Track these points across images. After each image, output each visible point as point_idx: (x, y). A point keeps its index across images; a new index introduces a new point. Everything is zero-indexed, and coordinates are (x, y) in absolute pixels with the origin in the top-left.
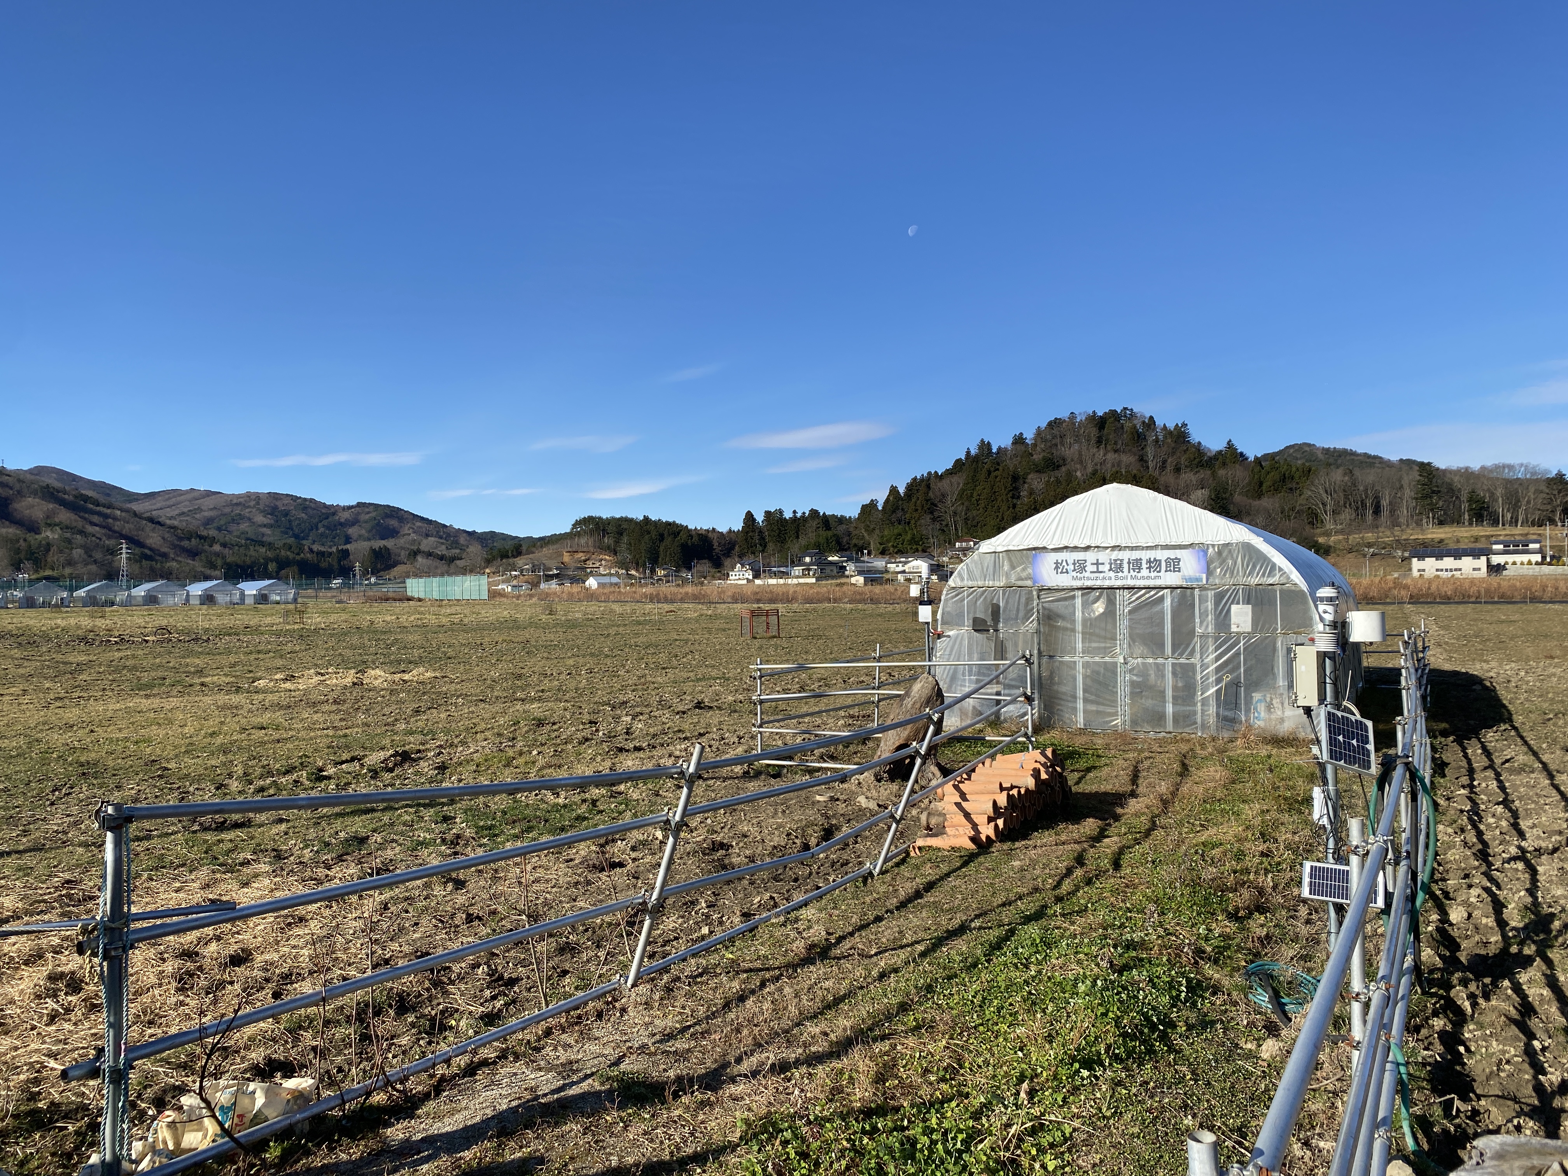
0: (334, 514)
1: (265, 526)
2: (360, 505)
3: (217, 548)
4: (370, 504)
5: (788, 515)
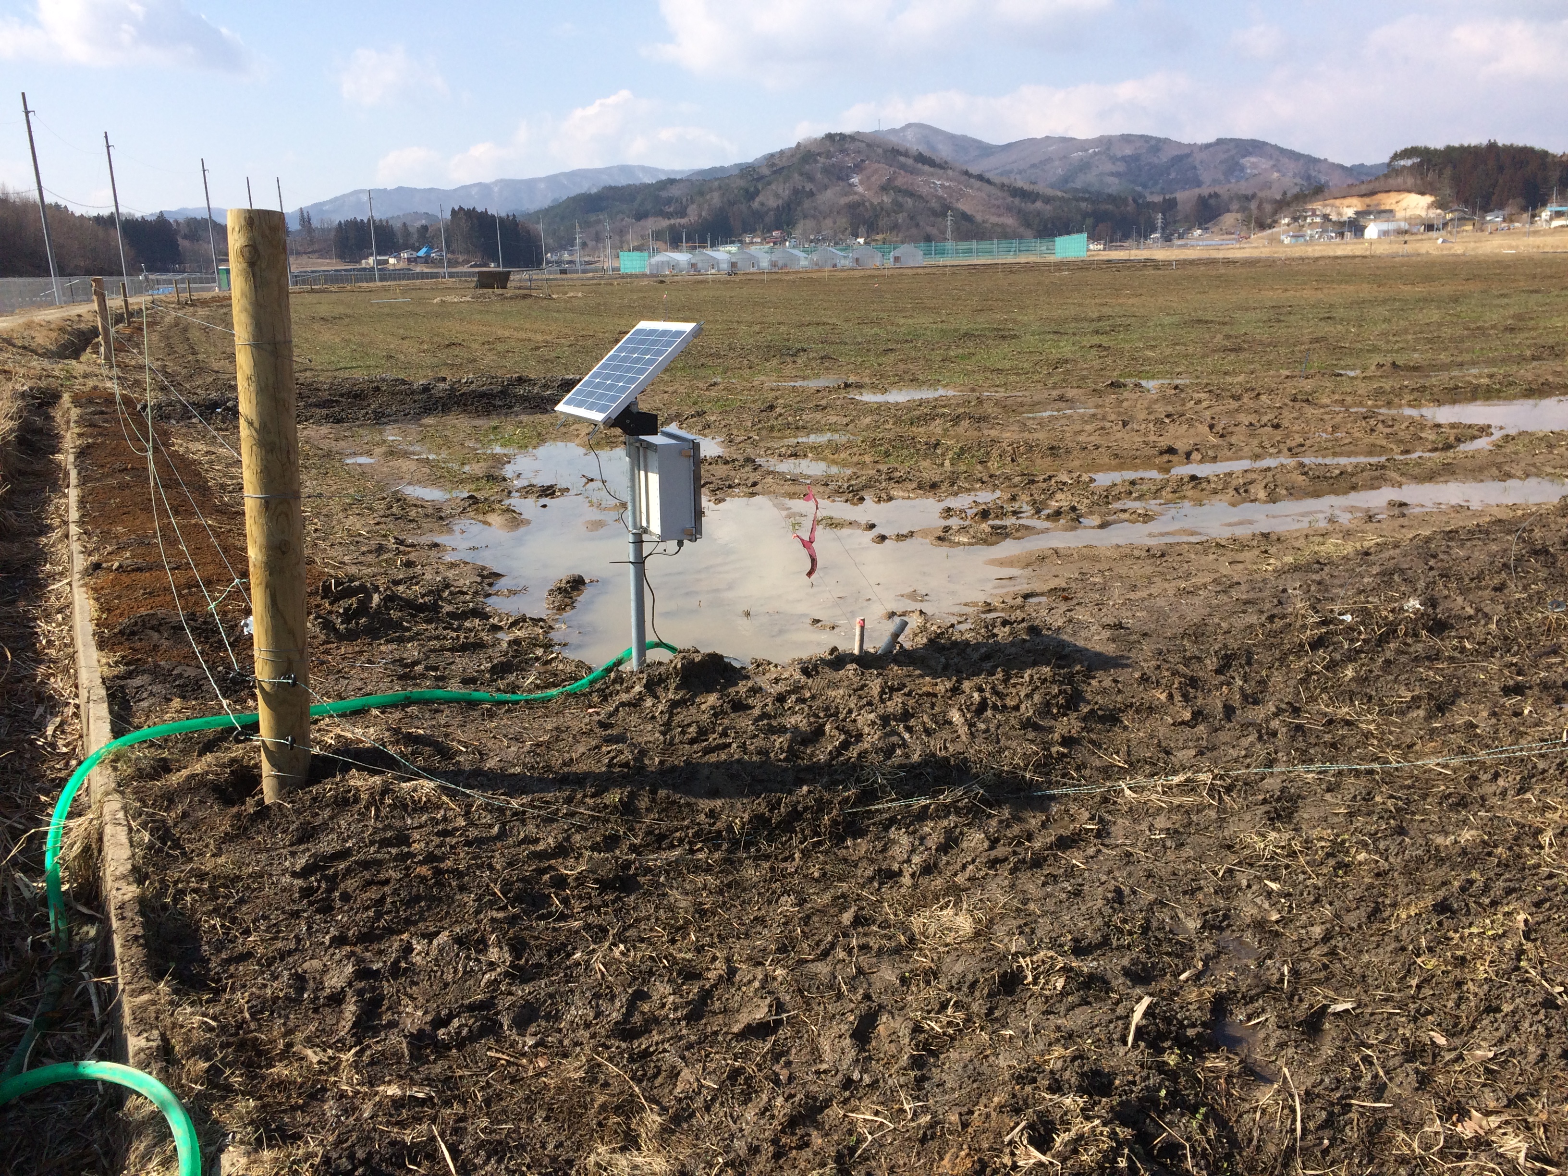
0: (1188, 155)
1: (1112, 174)
2: (1220, 142)
3: (1039, 205)
4: (1231, 140)
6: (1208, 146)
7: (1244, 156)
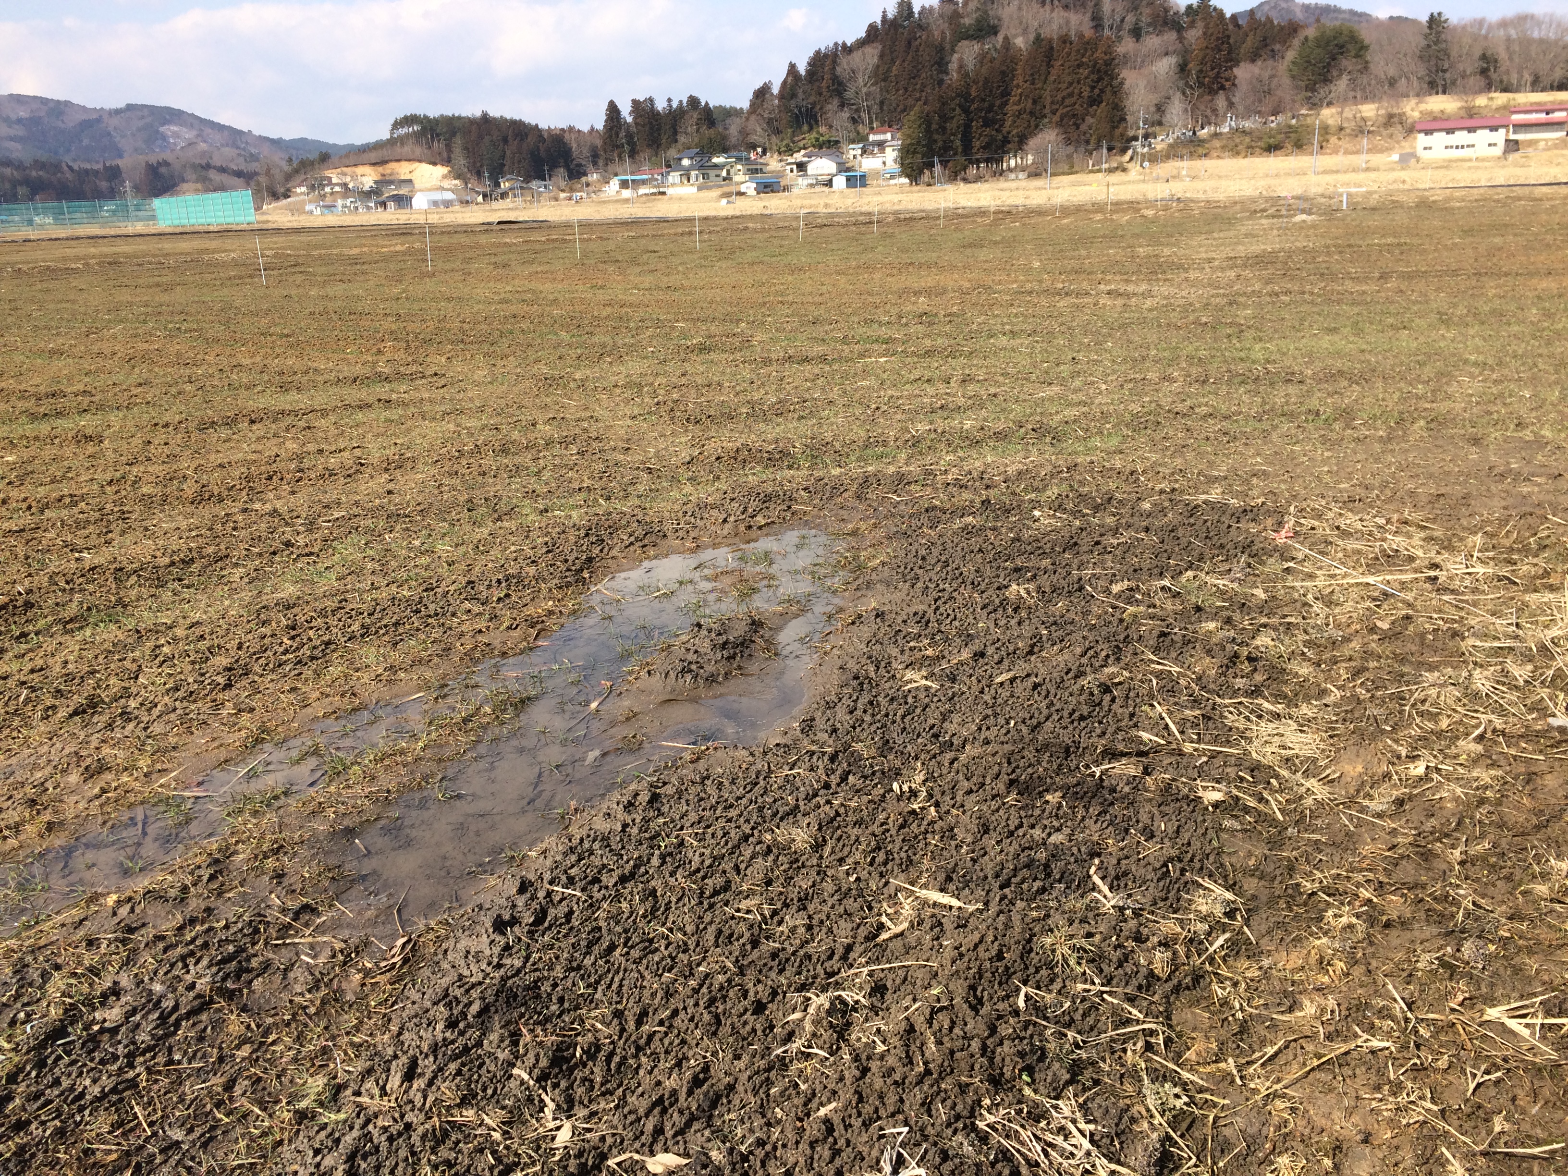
0: (99, 120)
2: (130, 107)
4: (144, 106)
5: (660, 105)
6: (117, 112)
7: (164, 124)
